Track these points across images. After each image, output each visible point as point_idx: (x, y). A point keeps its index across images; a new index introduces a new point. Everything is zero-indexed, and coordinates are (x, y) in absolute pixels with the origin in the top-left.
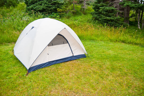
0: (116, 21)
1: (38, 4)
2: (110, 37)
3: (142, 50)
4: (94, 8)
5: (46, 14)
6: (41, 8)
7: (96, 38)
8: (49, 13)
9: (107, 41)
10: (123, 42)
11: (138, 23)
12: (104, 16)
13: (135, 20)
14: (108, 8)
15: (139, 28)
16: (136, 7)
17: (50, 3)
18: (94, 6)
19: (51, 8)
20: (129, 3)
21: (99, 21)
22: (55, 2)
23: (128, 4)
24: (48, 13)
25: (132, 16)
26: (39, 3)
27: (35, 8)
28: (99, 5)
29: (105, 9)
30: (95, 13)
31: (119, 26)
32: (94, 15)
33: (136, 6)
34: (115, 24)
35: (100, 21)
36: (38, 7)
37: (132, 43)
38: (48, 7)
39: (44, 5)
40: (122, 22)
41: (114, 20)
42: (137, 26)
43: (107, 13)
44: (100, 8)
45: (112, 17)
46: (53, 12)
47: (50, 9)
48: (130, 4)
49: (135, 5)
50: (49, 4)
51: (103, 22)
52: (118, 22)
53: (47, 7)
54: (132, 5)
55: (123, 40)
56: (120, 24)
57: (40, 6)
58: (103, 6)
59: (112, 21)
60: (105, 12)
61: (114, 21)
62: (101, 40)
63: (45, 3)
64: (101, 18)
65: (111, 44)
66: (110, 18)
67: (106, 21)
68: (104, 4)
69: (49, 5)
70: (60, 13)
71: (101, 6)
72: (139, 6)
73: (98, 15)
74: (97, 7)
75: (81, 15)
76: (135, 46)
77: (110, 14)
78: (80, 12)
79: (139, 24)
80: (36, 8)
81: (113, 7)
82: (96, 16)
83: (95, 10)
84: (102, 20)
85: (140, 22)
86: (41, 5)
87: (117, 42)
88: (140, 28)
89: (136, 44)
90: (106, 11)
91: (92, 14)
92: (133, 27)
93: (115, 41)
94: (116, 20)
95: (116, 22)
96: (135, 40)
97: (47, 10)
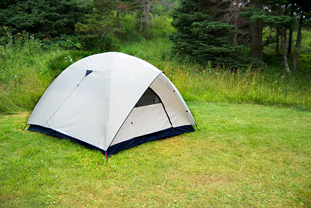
0: (233, 55)
1: (20, 8)
2: (226, 93)
3: (300, 116)
4: (179, 23)
5: (46, 37)
6: (30, 22)
7: (196, 97)
8: (53, 36)
9: (222, 102)
10: (258, 102)
11: (284, 58)
12: (206, 45)
13: (274, 50)
14: (213, 25)
15: (288, 70)
16: (277, 22)
17: (54, 8)
18: (177, 20)
19: (58, 22)
20: (262, 14)
21: (192, 55)
22: (67, 6)
23: (260, 17)
24: (50, 34)
25: (268, 41)
26: (21, 5)
27: (10, 20)
28: (190, 16)
29: (207, 27)
30: (182, 38)
31: (241, 67)
32: (179, 43)
33: (276, 20)
34: (233, 62)
35: (196, 55)
36: (22, 18)
37: (278, 103)
38: (50, 20)
39: (40, 12)
40: (248, 57)
41: (229, 52)
42: (284, 67)
43: (212, 36)
44: (195, 23)
45: (225, 45)
46: (64, 32)
47: (54, 24)
48: (263, 16)
49: (274, 19)
50: (51, 11)
51: (202, 57)
52: (240, 57)
53: (47, 17)
54: (269, 19)
55: (256, 97)
56: (244, 63)
57: (27, 15)
58: (200, 19)
59: (225, 55)
60: (206, 35)
61: (229, 56)
62: (208, 101)
63: (42, 8)
64: (197, 49)
65: (233, 108)
66: (220, 48)
67: (210, 55)
68: (203, 16)
69: (51, 13)
70: (83, 37)
71: (196, 21)
72: (282, 20)
73: (188, 42)
74: (185, 21)
75: (138, 41)
76: (283, 109)
77: (219, 39)
78: (135, 32)
79: (286, 62)
80: (14, 21)
81: (226, 22)
82: (184, 44)
83: (181, 30)
84: (201, 54)
85: (288, 57)
86: (29, 11)
87: (244, 104)
88: (290, 70)
89: (286, 105)
90: (208, 33)
91: (173, 39)
92: (274, 69)
93: (240, 101)
94: (233, 52)
95: (234, 58)
96: (282, 95)
97: (46, 28)
